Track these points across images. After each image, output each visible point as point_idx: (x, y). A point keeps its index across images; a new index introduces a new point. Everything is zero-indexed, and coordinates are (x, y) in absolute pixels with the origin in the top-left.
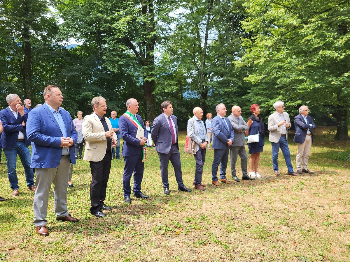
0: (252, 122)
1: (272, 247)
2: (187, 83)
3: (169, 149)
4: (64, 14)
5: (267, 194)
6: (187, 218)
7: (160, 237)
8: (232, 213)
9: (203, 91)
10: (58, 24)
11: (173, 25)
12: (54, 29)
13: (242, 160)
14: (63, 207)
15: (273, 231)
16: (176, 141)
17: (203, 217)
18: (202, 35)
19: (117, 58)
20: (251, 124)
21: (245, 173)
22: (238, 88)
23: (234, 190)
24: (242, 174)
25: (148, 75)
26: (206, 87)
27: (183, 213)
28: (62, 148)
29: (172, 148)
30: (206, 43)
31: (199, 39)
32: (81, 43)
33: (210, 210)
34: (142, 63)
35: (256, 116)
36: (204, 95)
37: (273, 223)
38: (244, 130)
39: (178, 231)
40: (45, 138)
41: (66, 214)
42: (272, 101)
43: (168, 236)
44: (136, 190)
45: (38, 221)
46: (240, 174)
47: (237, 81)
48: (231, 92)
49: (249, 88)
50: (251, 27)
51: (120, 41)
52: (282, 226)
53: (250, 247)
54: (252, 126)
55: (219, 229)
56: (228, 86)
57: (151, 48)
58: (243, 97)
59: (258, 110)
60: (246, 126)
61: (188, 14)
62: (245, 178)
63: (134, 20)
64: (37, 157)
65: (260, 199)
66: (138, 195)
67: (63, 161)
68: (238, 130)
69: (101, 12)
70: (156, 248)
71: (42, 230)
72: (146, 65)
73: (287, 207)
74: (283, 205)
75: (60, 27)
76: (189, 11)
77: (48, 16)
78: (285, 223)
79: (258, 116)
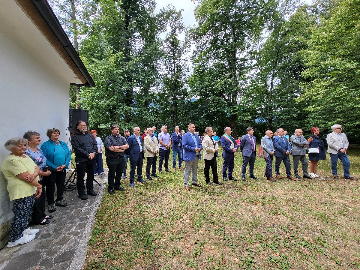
0: (313, 139)
1: (332, 228)
2: (258, 114)
3: (250, 154)
4: (191, 86)
5: (327, 191)
6: (263, 196)
7: (246, 204)
8: (296, 199)
9: (270, 118)
10: (187, 91)
11: (248, 82)
12: (186, 94)
13: (303, 164)
14: (195, 179)
15: (333, 217)
16: (255, 150)
17: (273, 198)
18: (268, 83)
19: (216, 104)
20: (311, 141)
21: (305, 173)
22: (297, 115)
23: (297, 184)
24: (303, 174)
25: (233, 111)
26: (271, 115)
27: (259, 193)
28: (196, 152)
29: (252, 154)
30: (272, 88)
31: (266, 86)
32: (198, 98)
33: (278, 194)
34: (229, 105)
35: (316, 135)
36: (271, 121)
37: (333, 212)
38: (305, 144)
39: (257, 203)
40: (189, 147)
41: (197, 183)
42: (330, 123)
43: (251, 204)
44: (229, 176)
45: (185, 184)
46: (301, 173)
47: (297, 110)
48: (292, 118)
49: (307, 114)
50: (309, 74)
51: (217, 95)
52: (342, 216)
53: (313, 224)
54: (313, 142)
55: (286, 207)
56: (289, 114)
57: (234, 96)
58: (303, 121)
59: (317, 131)
60: (307, 142)
61: (258, 73)
62: (306, 177)
63: (225, 83)
64: (186, 155)
65: (320, 193)
66: (231, 178)
67: (196, 158)
68: (300, 145)
69: (208, 82)
70: (244, 209)
71: (187, 188)
72: (232, 106)
73: (346, 203)
74: (343, 201)
75: (189, 93)
76: (259, 71)
77: (183, 88)
78: (345, 214)
79: (318, 135)
